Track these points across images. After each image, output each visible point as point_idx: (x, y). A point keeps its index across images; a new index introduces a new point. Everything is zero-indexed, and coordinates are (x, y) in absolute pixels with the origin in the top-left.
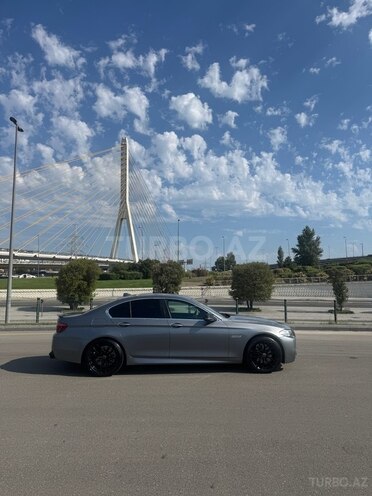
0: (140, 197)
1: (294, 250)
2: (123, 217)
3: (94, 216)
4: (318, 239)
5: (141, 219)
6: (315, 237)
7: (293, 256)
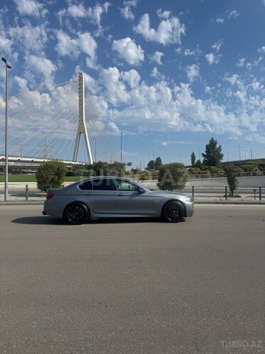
0: (93, 117)
1: (203, 155)
2: (81, 131)
3: (59, 131)
4: (220, 147)
5: (94, 133)
6: (218, 146)
7: (202, 159)
